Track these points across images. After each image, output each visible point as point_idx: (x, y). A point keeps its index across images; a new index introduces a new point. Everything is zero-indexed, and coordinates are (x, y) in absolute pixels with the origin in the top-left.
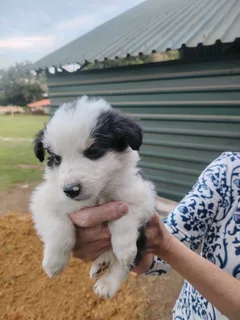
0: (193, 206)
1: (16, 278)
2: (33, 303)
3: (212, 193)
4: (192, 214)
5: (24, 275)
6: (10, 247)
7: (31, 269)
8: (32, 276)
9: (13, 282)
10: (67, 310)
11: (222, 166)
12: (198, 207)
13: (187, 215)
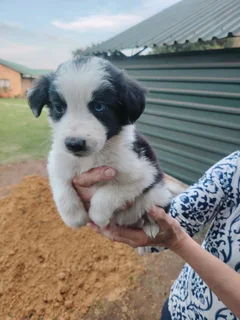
0: (195, 197)
1: (42, 222)
2: (50, 244)
3: (217, 189)
4: (192, 205)
5: (49, 222)
6: (43, 199)
7: (55, 219)
8: (54, 225)
9: (39, 225)
10: (75, 256)
11: (231, 166)
12: (199, 199)
13: (187, 205)
